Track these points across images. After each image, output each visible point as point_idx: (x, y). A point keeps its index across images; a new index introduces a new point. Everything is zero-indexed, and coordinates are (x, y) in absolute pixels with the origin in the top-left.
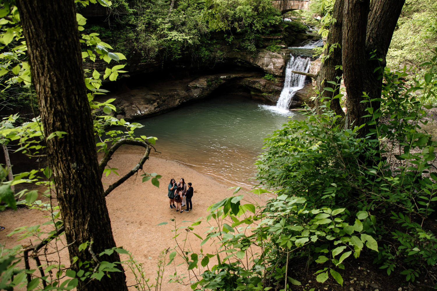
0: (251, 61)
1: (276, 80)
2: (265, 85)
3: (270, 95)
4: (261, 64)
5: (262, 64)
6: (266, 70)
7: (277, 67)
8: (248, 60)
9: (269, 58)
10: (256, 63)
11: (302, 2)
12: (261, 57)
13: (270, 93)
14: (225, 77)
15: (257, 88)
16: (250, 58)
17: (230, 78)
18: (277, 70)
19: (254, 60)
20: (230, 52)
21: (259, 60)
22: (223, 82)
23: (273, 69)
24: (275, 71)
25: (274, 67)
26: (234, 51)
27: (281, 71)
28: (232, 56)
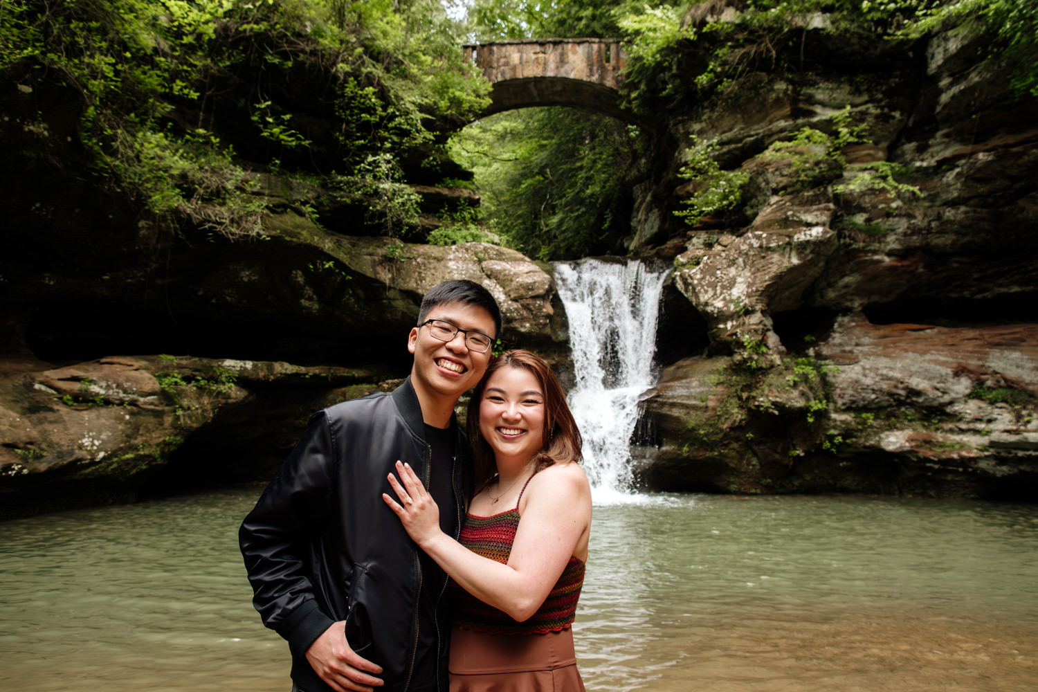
0: (385, 276)
7: (529, 287)
8: (369, 272)
9: (464, 260)
10: (412, 285)
11: (559, 49)
12: (427, 257)
14: (249, 365)
16: (375, 264)
17: (272, 377)
18: (526, 307)
19: (398, 270)
20: (282, 212)
21: (420, 273)
22: (236, 393)
23: (504, 301)
24: (516, 309)
25: (507, 294)
26: (301, 214)
27: (548, 309)
28: (292, 235)
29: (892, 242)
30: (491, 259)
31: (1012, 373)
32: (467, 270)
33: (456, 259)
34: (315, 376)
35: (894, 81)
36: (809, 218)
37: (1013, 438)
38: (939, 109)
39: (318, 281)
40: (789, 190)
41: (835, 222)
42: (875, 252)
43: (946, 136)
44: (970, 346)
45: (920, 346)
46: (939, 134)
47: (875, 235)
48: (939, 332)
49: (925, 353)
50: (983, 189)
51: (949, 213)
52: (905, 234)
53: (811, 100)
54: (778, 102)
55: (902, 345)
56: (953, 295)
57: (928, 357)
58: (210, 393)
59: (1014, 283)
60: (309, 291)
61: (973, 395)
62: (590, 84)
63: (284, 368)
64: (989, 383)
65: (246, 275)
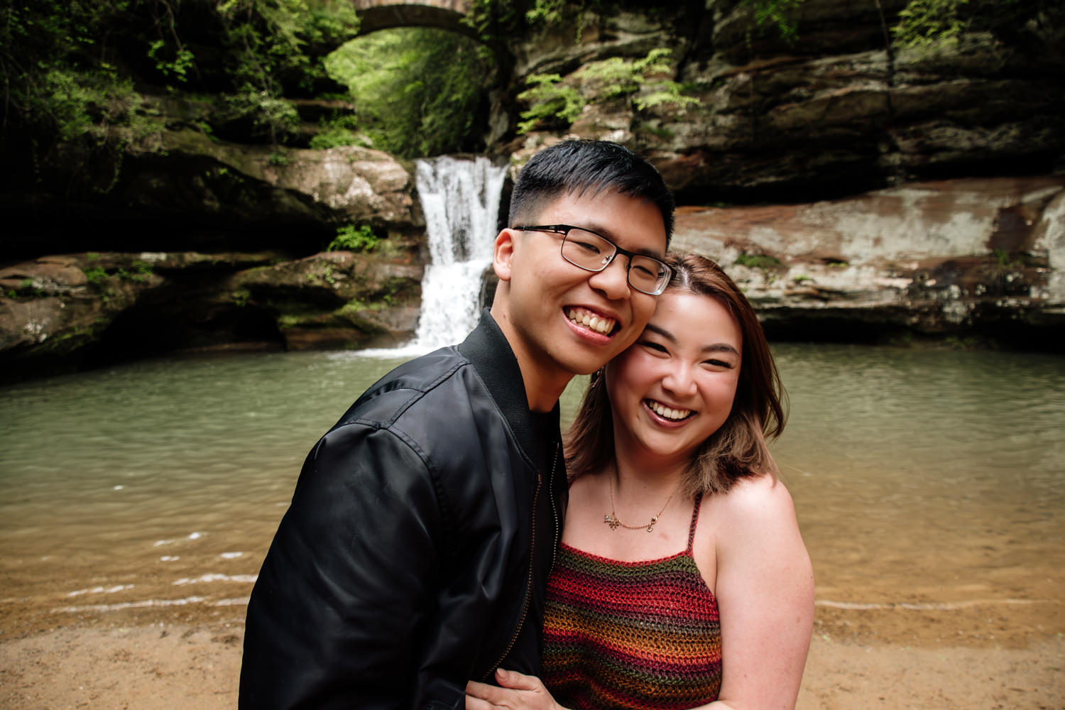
0: (272, 178)
1: (388, 244)
2: (352, 268)
3: (374, 307)
4: (316, 184)
5: (322, 185)
6: (342, 211)
7: (390, 184)
8: (258, 175)
9: (339, 162)
10: (294, 184)
12: (307, 160)
13: (376, 297)
14: (163, 256)
15: (318, 283)
16: (263, 168)
17: (183, 266)
18: (389, 200)
19: (283, 173)
20: (181, 130)
21: (301, 175)
22: (154, 280)
23: (372, 196)
24: (382, 202)
25: (374, 189)
26: (197, 130)
27: (408, 200)
28: (190, 148)
29: (679, 143)
30: (360, 160)
31: (766, 244)
32: (341, 169)
33: (332, 161)
34: (221, 263)
35: (681, 13)
36: (613, 124)
37: (761, 295)
38: (713, 37)
39: (217, 185)
40: (598, 101)
41: (634, 126)
42: (665, 151)
43: (720, 58)
44: (737, 224)
45: (701, 224)
46: (715, 56)
47: (667, 137)
48: (716, 214)
49: (703, 229)
50: (744, 102)
51: (722, 120)
52: (688, 137)
53: (614, 28)
54: (588, 29)
55: (688, 223)
56: (729, 184)
57: (706, 233)
58: (131, 282)
59: (772, 174)
60: (209, 193)
61: (740, 262)
62: (443, 10)
63: (194, 257)
64: (750, 252)
65: (154, 182)
